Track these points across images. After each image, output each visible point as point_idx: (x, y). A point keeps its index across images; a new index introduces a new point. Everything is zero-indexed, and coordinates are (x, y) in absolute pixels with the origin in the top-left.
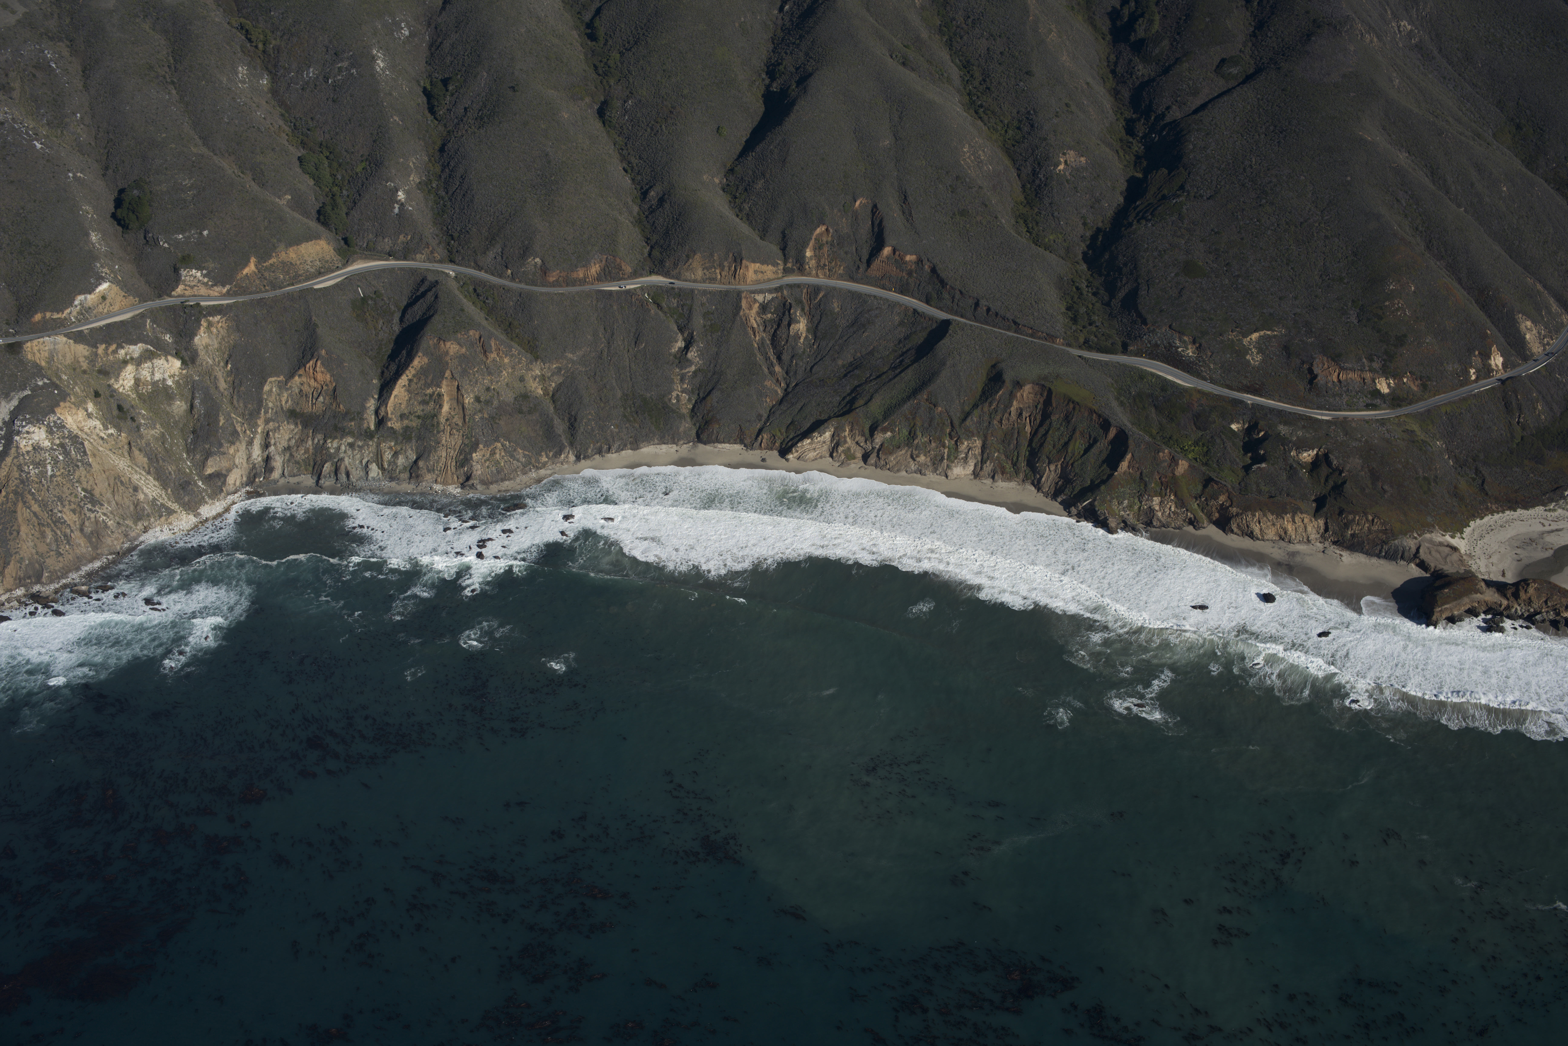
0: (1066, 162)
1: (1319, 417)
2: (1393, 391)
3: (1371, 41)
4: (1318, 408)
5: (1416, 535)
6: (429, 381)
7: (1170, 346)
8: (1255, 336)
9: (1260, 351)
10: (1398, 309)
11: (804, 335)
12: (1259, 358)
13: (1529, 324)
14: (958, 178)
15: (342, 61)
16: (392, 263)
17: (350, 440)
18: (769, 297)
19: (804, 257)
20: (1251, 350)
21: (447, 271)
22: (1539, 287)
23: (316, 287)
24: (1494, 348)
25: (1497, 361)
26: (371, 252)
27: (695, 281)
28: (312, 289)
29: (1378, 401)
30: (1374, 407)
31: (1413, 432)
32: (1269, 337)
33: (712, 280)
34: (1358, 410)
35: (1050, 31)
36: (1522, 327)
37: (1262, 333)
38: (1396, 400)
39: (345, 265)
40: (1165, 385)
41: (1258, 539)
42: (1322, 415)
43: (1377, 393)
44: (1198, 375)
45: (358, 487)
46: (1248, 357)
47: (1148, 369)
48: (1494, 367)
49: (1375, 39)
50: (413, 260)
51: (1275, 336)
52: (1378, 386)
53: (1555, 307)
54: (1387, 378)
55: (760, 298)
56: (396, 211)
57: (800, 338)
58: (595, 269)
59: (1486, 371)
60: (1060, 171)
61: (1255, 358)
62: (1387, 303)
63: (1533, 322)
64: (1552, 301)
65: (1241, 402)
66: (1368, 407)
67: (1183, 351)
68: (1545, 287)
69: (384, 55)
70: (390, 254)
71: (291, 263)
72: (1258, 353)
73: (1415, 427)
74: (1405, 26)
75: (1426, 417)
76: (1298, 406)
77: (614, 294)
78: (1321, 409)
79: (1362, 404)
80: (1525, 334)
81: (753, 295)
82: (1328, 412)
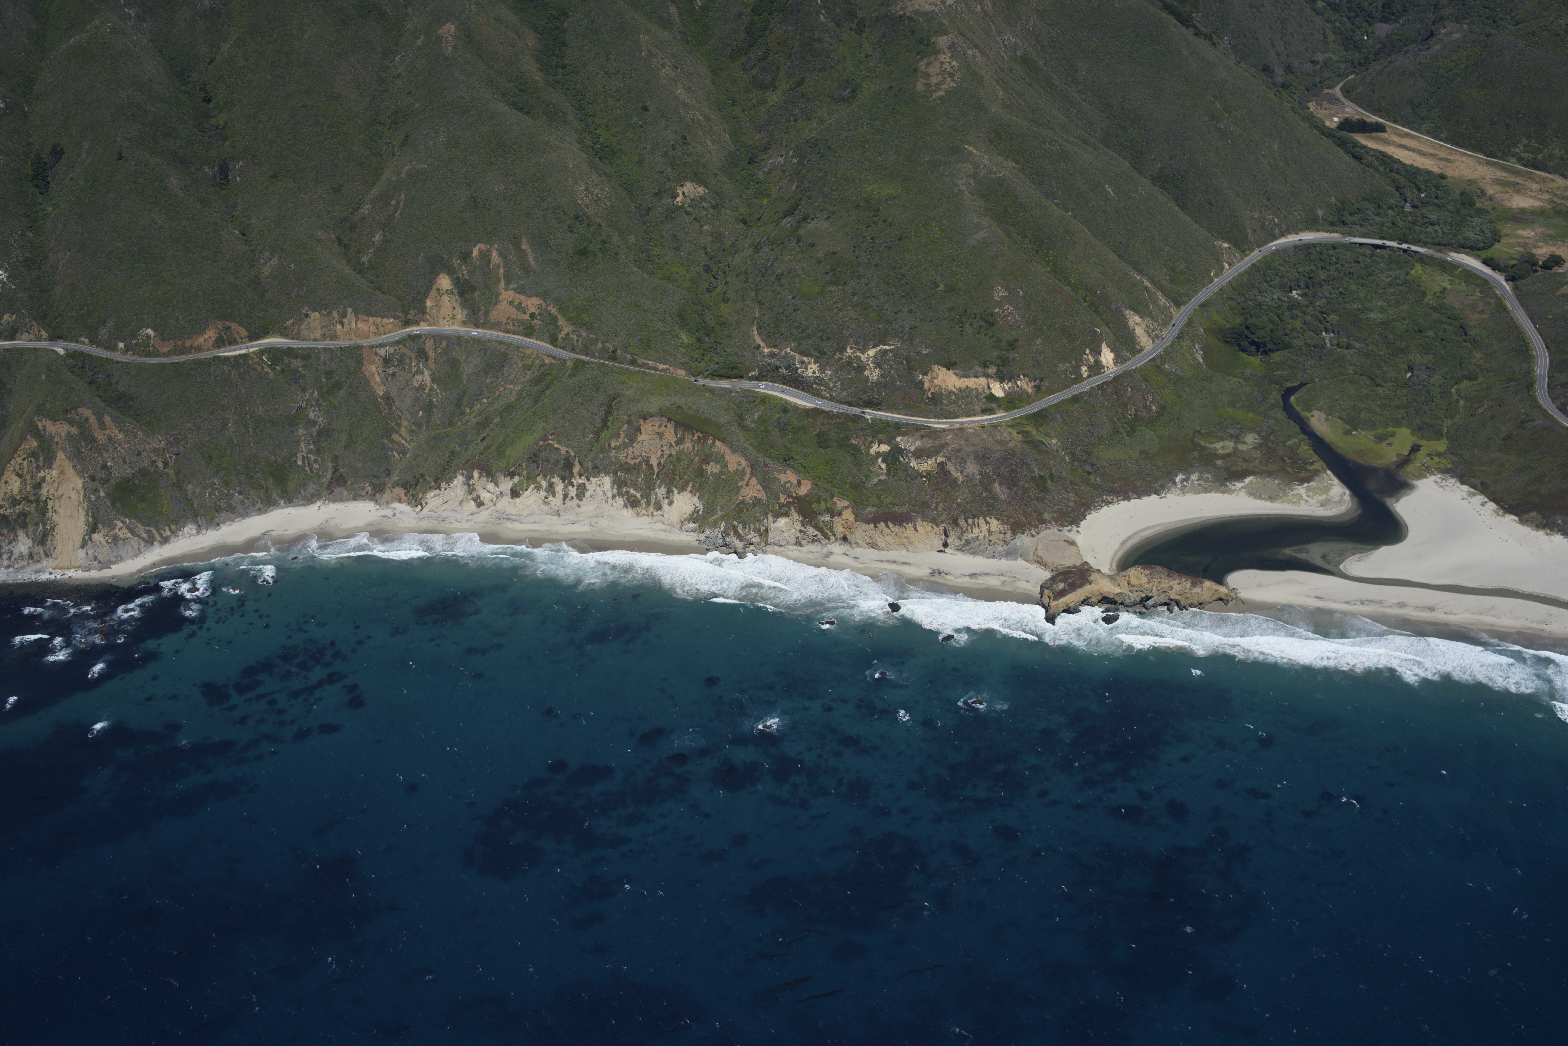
0: (684, 193)
1: (935, 426)
2: (1008, 394)
3: (974, 56)
4: (936, 417)
5: (1033, 533)
6: (41, 464)
7: (791, 368)
8: (872, 352)
9: (878, 365)
10: (1008, 315)
11: (429, 385)
12: (877, 372)
13: (1137, 319)
14: (577, 217)
18: (392, 350)
19: (426, 307)
20: (869, 365)
21: (56, 349)
22: (1146, 283)
24: (1104, 345)
25: (1107, 357)
27: (315, 340)
29: (994, 406)
30: (990, 411)
31: (1027, 432)
32: (886, 351)
33: (334, 337)
34: (974, 415)
35: (664, 65)
36: (1131, 323)
37: (878, 348)
38: (1011, 402)
41: (882, 549)
42: (938, 423)
43: (992, 398)
44: (819, 395)
46: (865, 373)
47: (769, 393)
48: (1104, 362)
49: (978, 54)
50: (20, 339)
51: (891, 350)
52: (993, 391)
53: (1162, 300)
54: (1001, 382)
55: (382, 352)
57: (424, 389)
58: (210, 335)
59: (1097, 368)
60: (677, 202)
61: (873, 374)
62: (997, 310)
63: (1140, 317)
64: (1160, 295)
65: (861, 417)
66: (984, 411)
67: (804, 372)
68: (1153, 282)
72: (875, 368)
73: (1029, 428)
74: (1009, 39)
75: (1039, 418)
76: (916, 417)
77: (232, 360)
78: (938, 418)
79: (978, 409)
80: (1135, 330)
81: (374, 350)
82: (945, 420)
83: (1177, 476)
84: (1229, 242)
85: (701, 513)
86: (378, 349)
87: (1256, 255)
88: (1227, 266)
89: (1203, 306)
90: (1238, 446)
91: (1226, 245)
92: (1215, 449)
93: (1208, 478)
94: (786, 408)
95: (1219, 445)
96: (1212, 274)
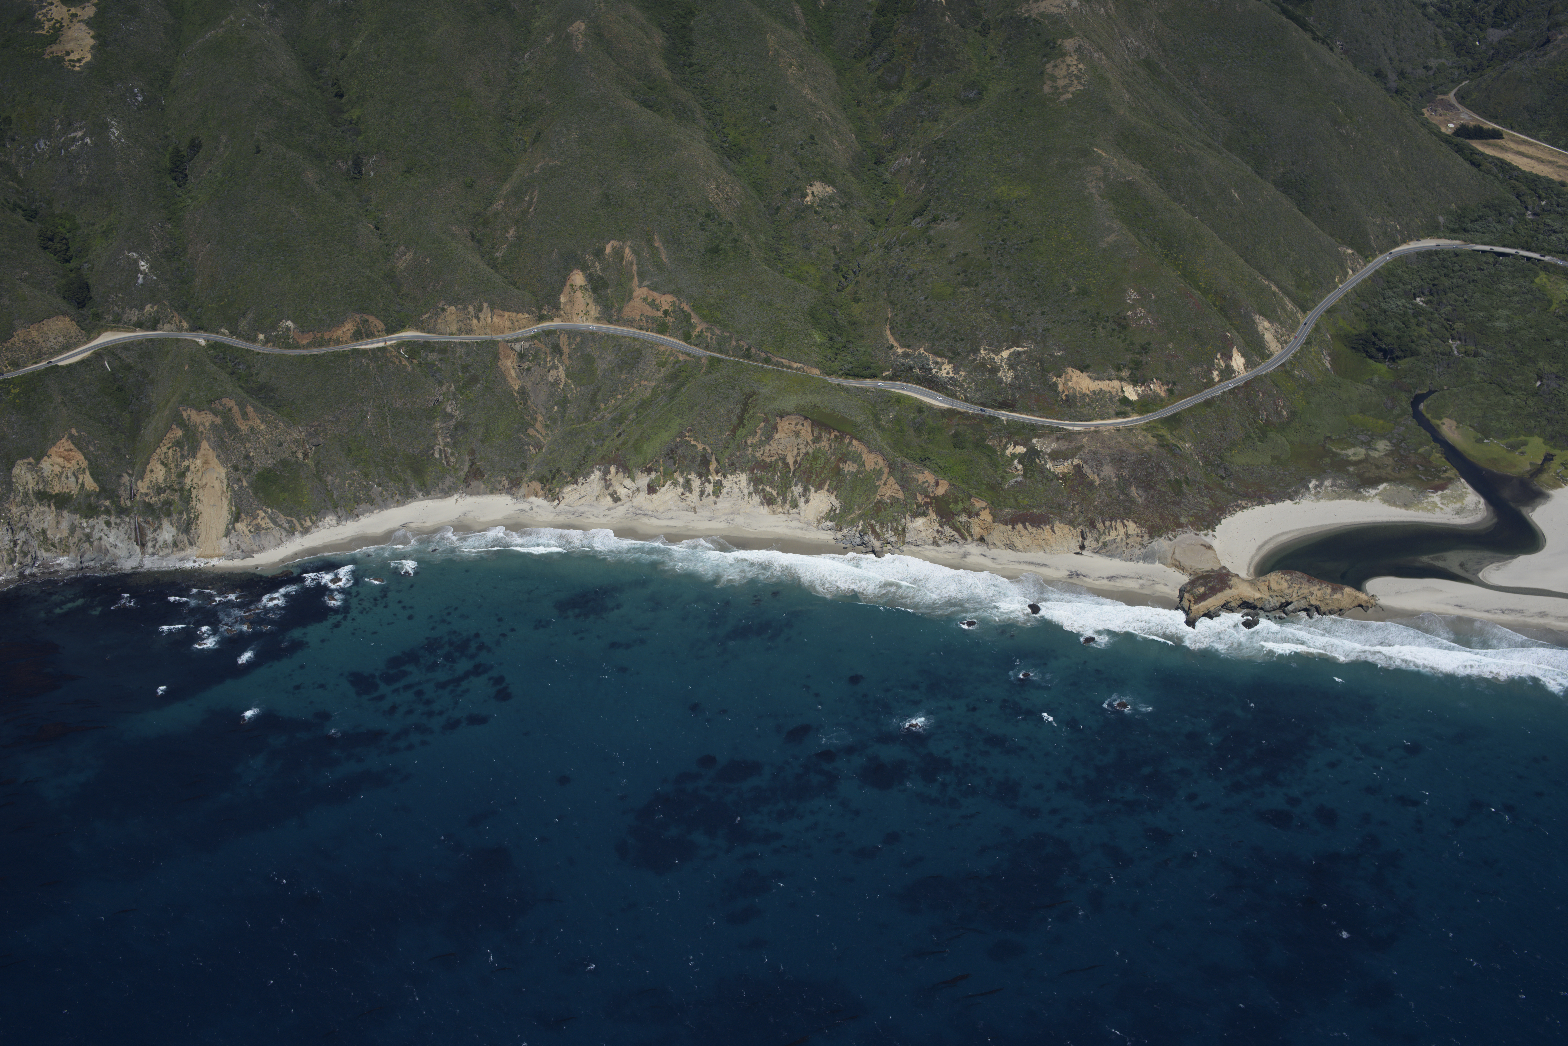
0: (813, 193)
1: (1072, 428)
2: (1141, 397)
3: (1100, 59)
4: (1070, 419)
5: (1171, 536)
6: (185, 453)
7: (924, 368)
8: (1005, 354)
9: (1012, 367)
10: (1140, 319)
11: (563, 380)
12: (1011, 374)
13: (1266, 324)
14: (707, 215)
15: (75, 131)
16: (140, 334)
17: (106, 518)
18: (527, 345)
19: (560, 303)
20: (1003, 367)
21: (197, 340)
22: (1274, 288)
23: (60, 364)
24: (1235, 350)
25: (1238, 361)
26: (117, 324)
27: (451, 334)
28: (57, 366)
29: (1128, 409)
30: (1124, 414)
31: (1161, 436)
32: (1019, 353)
33: (469, 332)
34: (1109, 418)
35: (790, 65)
36: (1260, 328)
37: (1012, 350)
38: (1145, 405)
39: (89, 340)
42: (1074, 425)
43: (1125, 401)
44: (952, 395)
46: (999, 374)
47: (904, 393)
48: (1235, 367)
49: (1104, 57)
50: (162, 329)
51: (1024, 352)
52: (1127, 394)
53: (1290, 306)
54: (1135, 386)
55: (517, 347)
56: (140, 281)
57: (559, 384)
58: (349, 327)
59: (1228, 373)
60: (807, 202)
61: (1007, 375)
62: (1130, 313)
63: (1269, 322)
64: (1287, 300)
65: (996, 419)
66: (1118, 414)
67: (937, 372)
68: (1279, 287)
70: (138, 325)
71: (33, 342)
72: (1009, 369)
73: (1163, 432)
74: (1132, 42)
75: (1173, 421)
76: (1051, 419)
77: (370, 352)
78: (1073, 420)
79: (1112, 412)
80: (1264, 335)
81: (509, 344)
82: (1080, 423)
83: (1310, 482)
84: (1352, 248)
85: (838, 511)
86: (513, 344)
87: (1380, 260)
88: (1350, 272)
89: (1329, 311)
90: (1370, 453)
91: (1350, 251)
92: (1347, 455)
93: (1341, 484)
94: (921, 408)
95: (1350, 452)
96: (1337, 280)
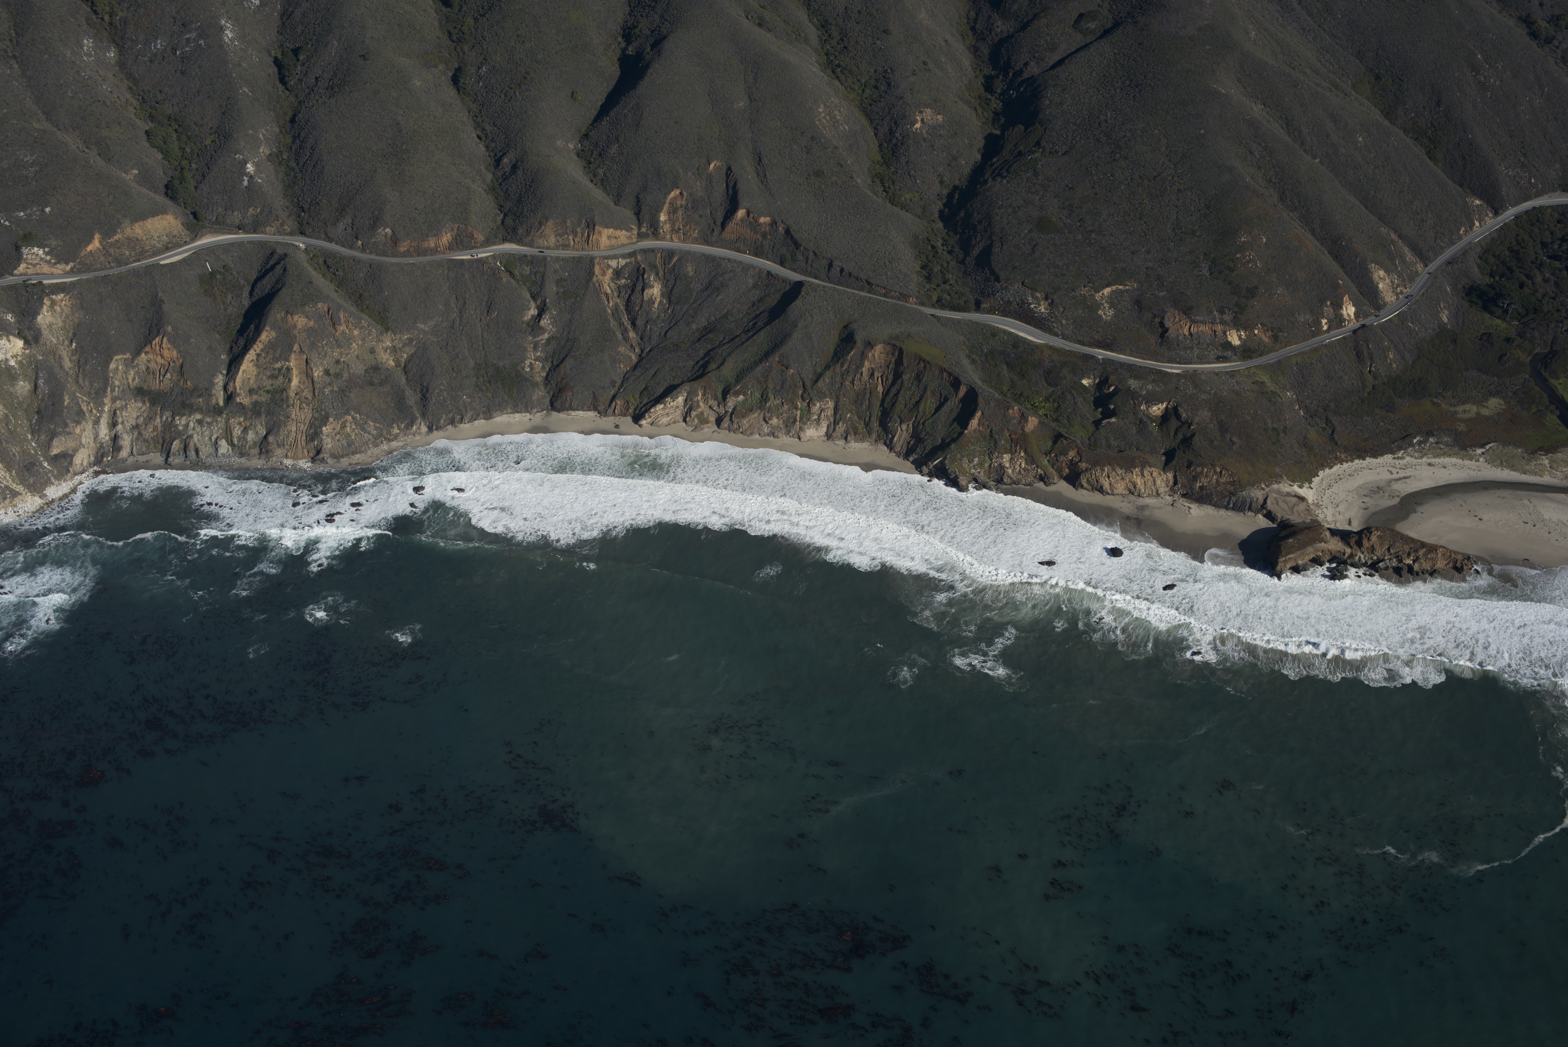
0: (922, 120)
1: (1169, 370)
2: (1244, 343)
4: (1169, 361)
5: (1263, 486)
6: (277, 355)
7: (1023, 303)
8: (1107, 291)
9: (1112, 305)
10: (1249, 261)
11: (658, 300)
12: (1111, 312)
13: (1382, 273)
14: (813, 138)
15: (190, 32)
16: (241, 236)
17: (199, 416)
18: (623, 262)
19: (658, 221)
20: (1103, 305)
21: (297, 244)
22: (1394, 236)
23: (162, 263)
24: (1346, 298)
25: (1349, 310)
26: (220, 226)
27: (548, 248)
28: (158, 264)
29: (1230, 354)
30: (1225, 359)
31: (1262, 383)
32: (1121, 291)
33: (566, 246)
34: (1209, 362)
36: (1375, 277)
37: (1114, 288)
38: (1246, 352)
39: (193, 240)
40: (1017, 342)
41: (1108, 494)
42: (1172, 368)
43: (1228, 345)
44: (1050, 331)
45: (208, 464)
46: (1100, 312)
47: (1000, 326)
48: (1346, 317)
50: (263, 233)
52: (1230, 339)
53: (1409, 256)
54: (1238, 330)
55: (613, 263)
56: (246, 183)
57: (654, 303)
58: (446, 238)
59: (1338, 321)
60: (916, 129)
61: (1106, 313)
62: (1238, 256)
63: (1385, 272)
64: (1406, 250)
65: (1092, 357)
66: (1219, 359)
67: (1035, 307)
68: (1400, 237)
69: (233, 25)
70: (240, 228)
71: (137, 239)
72: (1110, 308)
73: (1266, 379)
75: (1276, 368)
76: (1149, 360)
77: (468, 263)
78: (1172, 363)
79: (1212, 357)
80: (1378, 284)
81: (606, 261)
82: (1178, 365)
83: (1415, 438)
84: (1481, 199)
86: (610, 261)
87: (1510, 213)
88: (1477, 224)
89: (1449, 263)
90: (1480, 410)
91: (1478, 202)
92: (1456, 413)
93: (1447, 441)
95: (1460, 409)
96: (1461, 232)
